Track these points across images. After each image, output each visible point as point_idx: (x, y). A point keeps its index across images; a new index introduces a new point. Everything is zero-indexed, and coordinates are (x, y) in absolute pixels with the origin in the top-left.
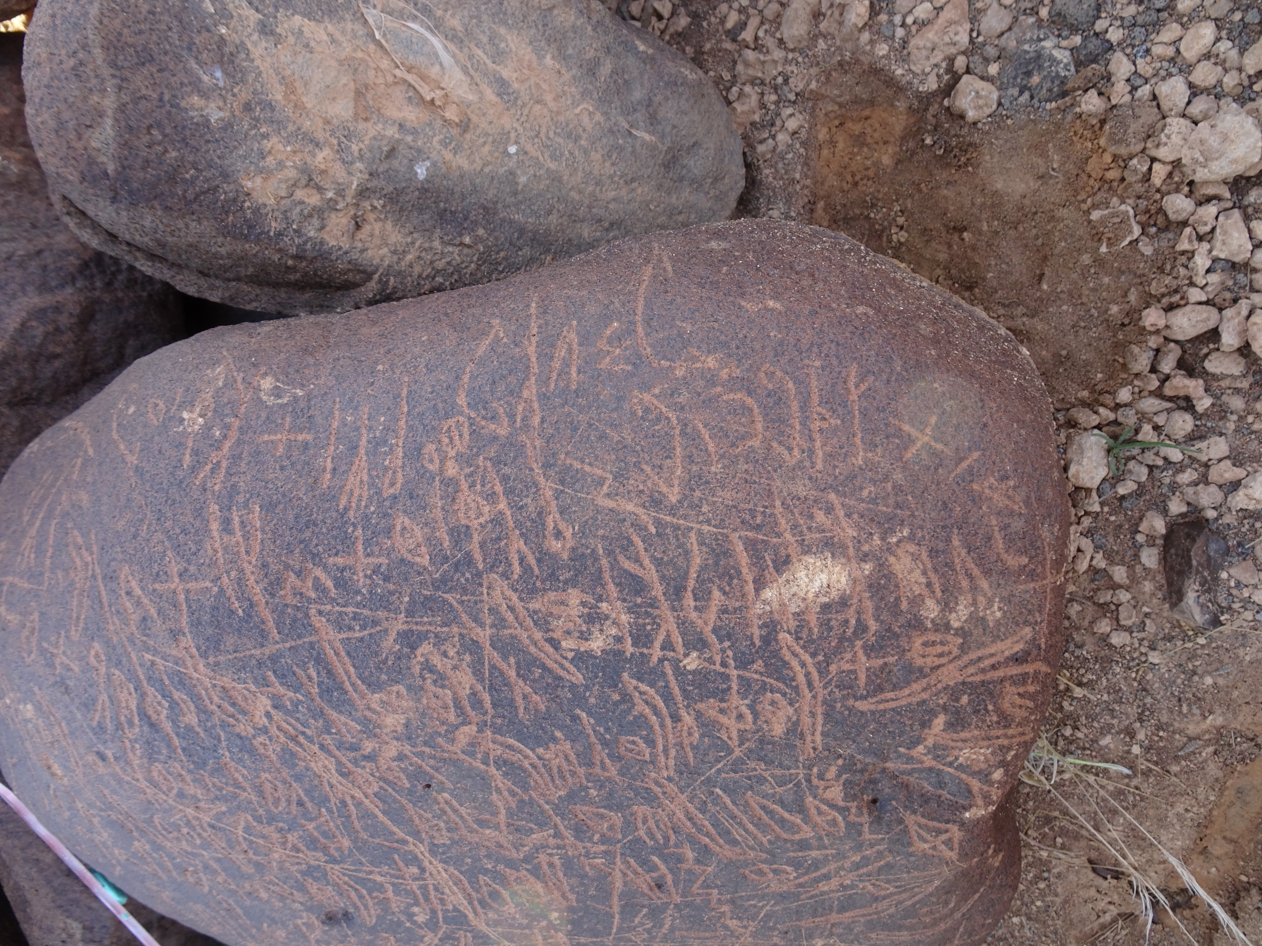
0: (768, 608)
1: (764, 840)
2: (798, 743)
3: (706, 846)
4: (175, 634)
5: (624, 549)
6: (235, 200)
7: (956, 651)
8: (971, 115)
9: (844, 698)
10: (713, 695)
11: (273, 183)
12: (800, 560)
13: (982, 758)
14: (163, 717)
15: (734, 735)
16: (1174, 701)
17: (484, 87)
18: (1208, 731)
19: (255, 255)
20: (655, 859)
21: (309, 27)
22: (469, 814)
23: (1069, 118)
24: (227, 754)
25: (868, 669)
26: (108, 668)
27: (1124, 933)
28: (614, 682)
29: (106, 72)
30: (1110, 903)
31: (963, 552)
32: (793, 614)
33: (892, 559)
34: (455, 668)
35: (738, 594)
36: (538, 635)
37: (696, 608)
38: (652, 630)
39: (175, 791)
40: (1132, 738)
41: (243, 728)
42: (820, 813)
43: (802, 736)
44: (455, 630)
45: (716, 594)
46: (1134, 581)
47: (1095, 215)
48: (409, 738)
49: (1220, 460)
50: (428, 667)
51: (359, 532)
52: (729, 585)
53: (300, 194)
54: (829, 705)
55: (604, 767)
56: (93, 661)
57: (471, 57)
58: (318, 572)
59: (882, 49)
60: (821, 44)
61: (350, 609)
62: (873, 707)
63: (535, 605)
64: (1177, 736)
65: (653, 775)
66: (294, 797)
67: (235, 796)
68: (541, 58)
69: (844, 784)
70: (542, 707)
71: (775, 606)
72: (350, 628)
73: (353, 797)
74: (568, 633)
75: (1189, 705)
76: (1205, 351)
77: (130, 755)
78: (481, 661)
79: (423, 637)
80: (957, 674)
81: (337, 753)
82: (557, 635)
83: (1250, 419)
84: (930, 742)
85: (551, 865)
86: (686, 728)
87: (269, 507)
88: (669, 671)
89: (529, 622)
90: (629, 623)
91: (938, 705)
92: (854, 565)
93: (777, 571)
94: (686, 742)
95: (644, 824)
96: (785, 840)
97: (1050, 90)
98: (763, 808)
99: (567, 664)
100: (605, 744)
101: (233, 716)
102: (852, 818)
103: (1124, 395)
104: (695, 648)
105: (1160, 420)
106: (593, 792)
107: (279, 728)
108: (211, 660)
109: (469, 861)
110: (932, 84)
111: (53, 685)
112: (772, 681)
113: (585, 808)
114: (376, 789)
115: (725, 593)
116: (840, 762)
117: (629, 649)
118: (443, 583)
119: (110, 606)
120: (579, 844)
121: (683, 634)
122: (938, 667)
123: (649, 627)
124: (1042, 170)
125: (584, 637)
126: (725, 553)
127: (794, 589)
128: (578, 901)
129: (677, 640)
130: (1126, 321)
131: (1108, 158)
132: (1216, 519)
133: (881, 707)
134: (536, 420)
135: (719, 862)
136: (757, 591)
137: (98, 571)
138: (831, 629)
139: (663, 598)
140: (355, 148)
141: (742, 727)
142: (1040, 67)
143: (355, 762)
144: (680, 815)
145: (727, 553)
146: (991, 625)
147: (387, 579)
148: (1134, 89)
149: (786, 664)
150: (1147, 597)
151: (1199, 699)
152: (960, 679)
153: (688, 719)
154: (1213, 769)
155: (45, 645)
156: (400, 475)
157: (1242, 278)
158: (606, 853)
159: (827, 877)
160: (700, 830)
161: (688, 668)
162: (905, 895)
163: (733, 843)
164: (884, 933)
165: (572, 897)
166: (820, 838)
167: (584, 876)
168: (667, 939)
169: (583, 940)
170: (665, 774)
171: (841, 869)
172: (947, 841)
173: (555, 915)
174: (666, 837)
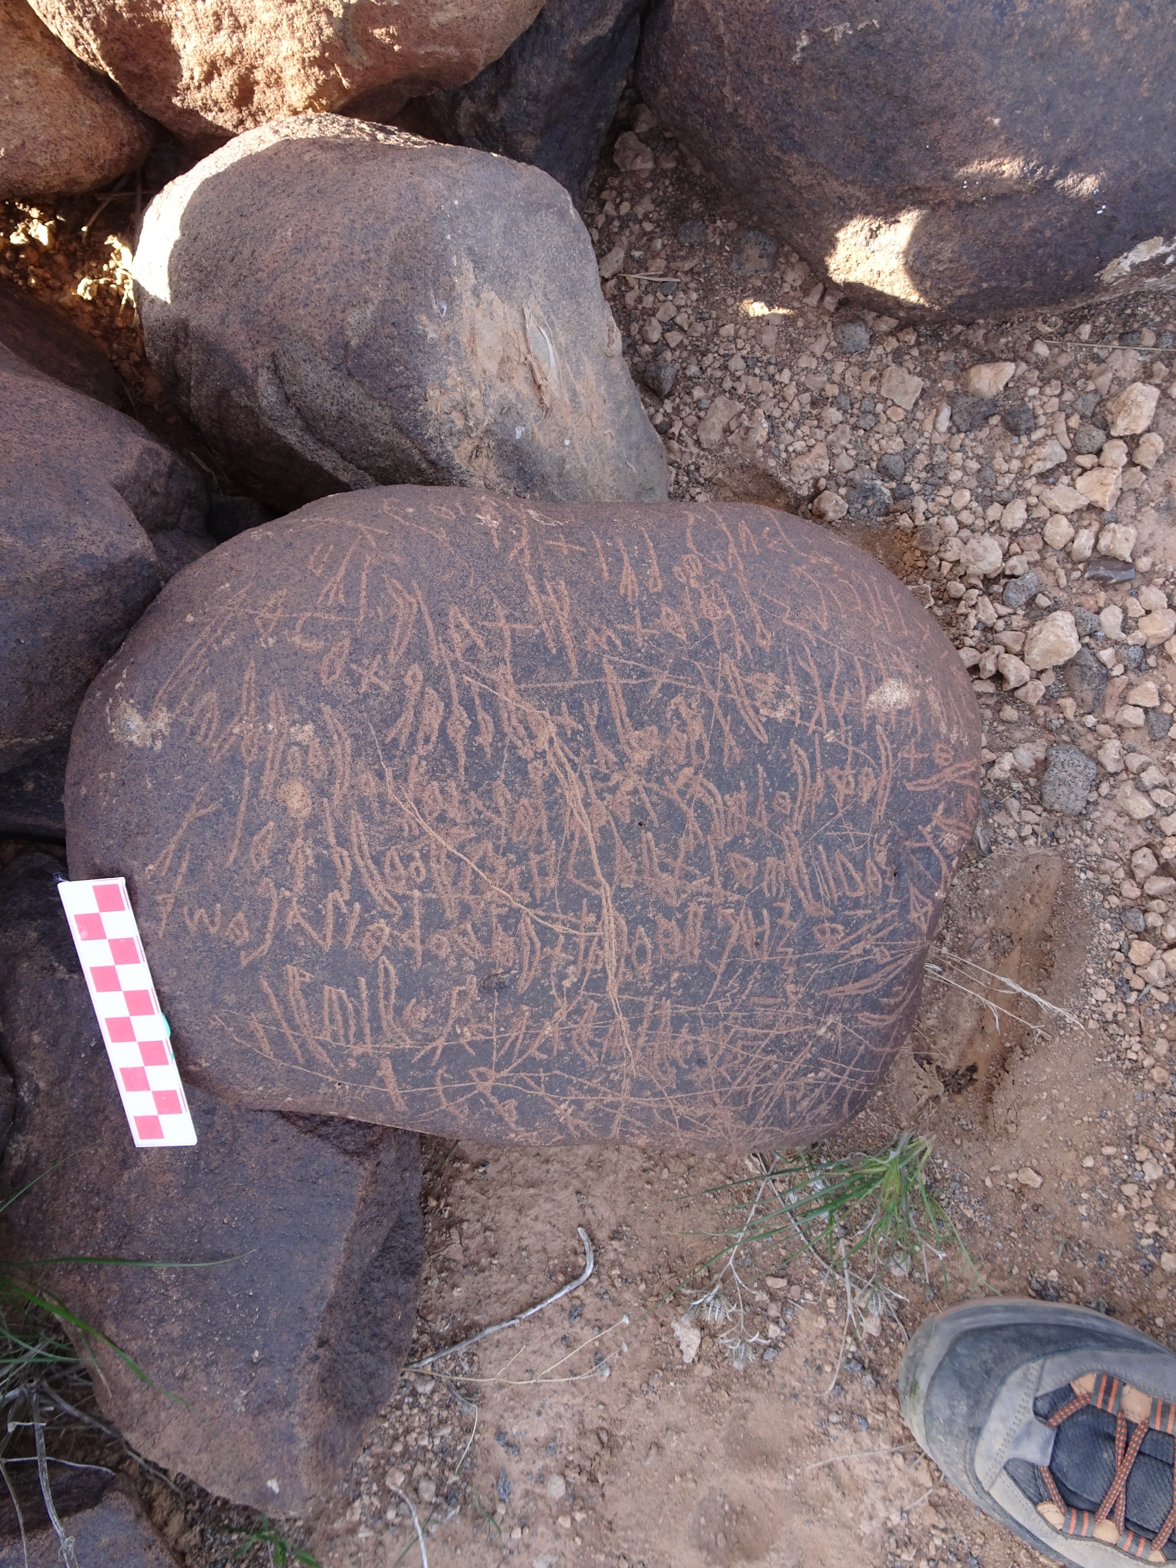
0: (872, 707)
1: (836, 896)
2: (873, 810)
3: (800, 901)
4: (497, 661)
5: (800, 653)
6: (415, 401)
7: (951, 760)
8: (831, 515)
9: (902, 777)
10: (838, 762)
11: (445, 399)
12: (887, 681)
13: (953, 843)
14: (460, 736)
15: (842, 798)
17: (564, 391)
19: (403, 451)
20: (765, 912)
21: (497, 303)
22: (658, 856)
23: (893, 527)
24: (503, 776)
25: (915, 759)
26: (423, 687)
28: (785, 744)
29: (385, 273)
30: (924, 1087)
32: (884, 713)
33: (927, 692)
34: (694, 717)
35: (858, 694)
36: (747, 702)
37: (836, 699)
38: (812, 709)
39: (435, 815)
41: (525, 752)
43: (876, 805)
44: (699, 688)
45: (847, 692)
48: (648, 774)
50: (677, 714)
51: (637, 611)
52: (854, 688)
53: (455, 415)
54: (895, 779)
55: (760, 819)
56: (408, 680)
57: (564, 367)
58: (610, 633)
59: (772, 463)
60: (727, 450)
61: (631, 662)
62: (913, 788)
63: (748, 680)
65: (788, 828)
66: (536, 828)
67: (490, 822)
68: (598, 387)
69: (888, 851)
70: (738, 759)
71: (875, 706)
72: (629, 676)
73: (582, 830)
74: (765, 703)
75: (976, 912)
77: (412, 773)
78: (710, 716)
79: (677, 690)
80: (951, 775)
81: (590, 783)
82: (758, 704)
84: (934, 823)
85: (695, 915)
86: (817, 789)
87: (570, 583)
88: (817, 741)
89: (743, 692)
90: (800, 702)
91: (942, 794)
92: (912, 690)
93: (877, 685)
94: (814, 800)
95: (769, 874)
96: (847, 898)
97: (879, 510)
98: (843, 865)
99: (761, 728)
100: (767, 796)
101: (522, 739)
102: (887, 882)
104: (832, 727)
107: (555, 755)
108: (523, 686)
109: (639, 907)
110: (804, 492)
111: (352, 703)
112: (869, 758)
113: (737, 856)
114: (603, 823)
115: (851, 692)
116: (889, 832)
117: (798, 722)
118: (694, 654)
119: (437, 635)
120: (723, 892)
121: (828, 716)
122: (944, 767)
123: (810, 708)
125: (774, 708)
127: (884, 698)
128: (701, 957)
129: (825, 720)
133: (917, 789)
134: (741, 567)
135: (804, 915)
136: (867, 695)
137: (424, 609)
138: (901, 727)
139: (819, 689)
140: (492, 397)
141: (847, 792)
142: (873, 495)
143: (600, 795)
144: (793, 869)
145: (853, 666)
146: (964, 748)
147: (659, 645)
148: (927, 519)
149: (878, 747)
151: (982, 906)
152: (952, 779)
153: (820, 781)
155: (354, 666)
156: (659, 582)
158: (737, 901)
159: (858, 940)
160: (801, 884)
161: (827, 740)
162: (893, 967)
163: (817, 897)
164: (867, 1014)
165: (697, 952)
166: (867, 898)
167: (713, 928)
168: (743, 1007)
169: (683, 1010)
170: (795, 828)
171: (869, 930)
172: (925, 914)
173: (676, 975)
174: (778, 890)
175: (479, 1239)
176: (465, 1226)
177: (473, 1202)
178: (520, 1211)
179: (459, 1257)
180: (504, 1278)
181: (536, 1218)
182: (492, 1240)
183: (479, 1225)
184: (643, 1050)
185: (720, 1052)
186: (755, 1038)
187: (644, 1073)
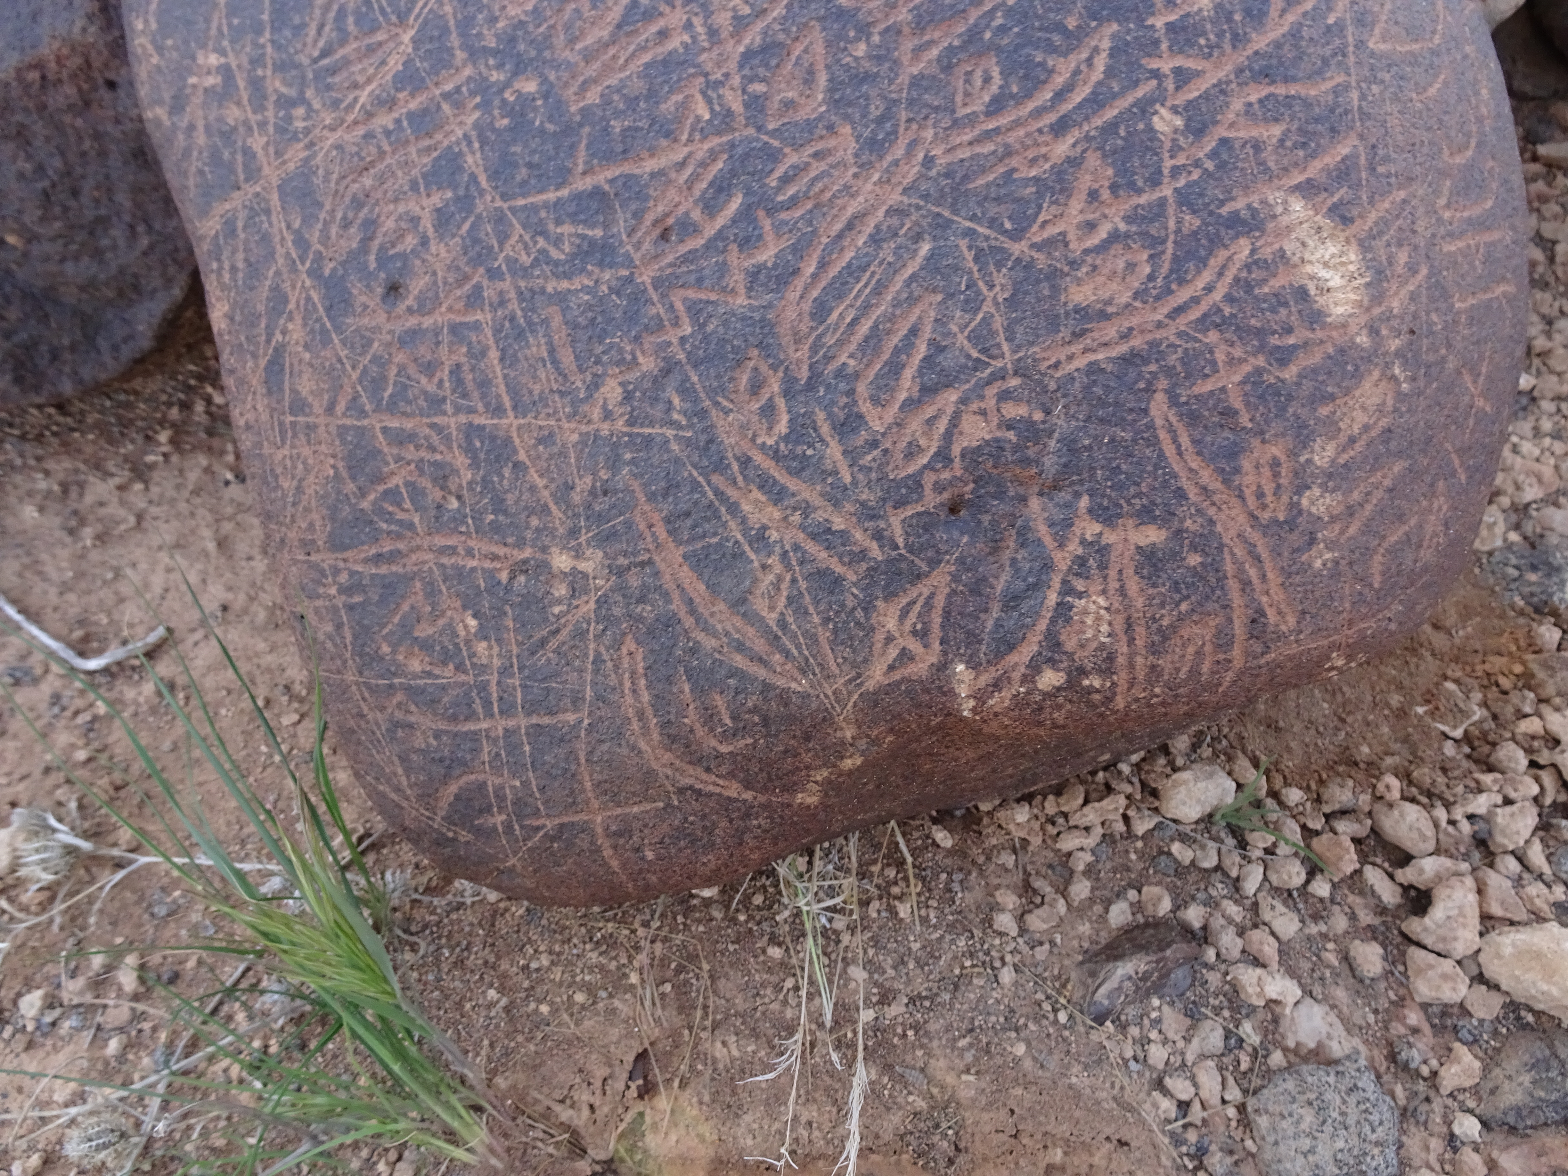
0: (1279, 209)
1: (843, 359)
2: (1065, 333)
3: (796, 272)
7: (1265, 516)
9: (1170, 372)
10: (1123, 171)
12: (1347, 241)
13: (1089, 634)
15: (1052, 231)
16: (965, 1026)
18: (943, 1088)
20: (735, 203)
23: (1522, 621)
25: (1223, 389)
27: (551, 1150)
28: (1097, 13)
30: (591, 1107)
31: (1387, 482)
32: (1281, 249)
33: (1376, 374)
35: (1285, 161)
37: (1250, 104)
38: (1201, 47)
40: (881, 1002)
42: (931, 422)
43: (1077, 335)
46: (1078, 911)
47: (1450, 686)
49: (1273, 934)
52: (1295, 146)
55: (918, 51)
62: (1159, 422)
64: (919, 1053)
65: (929, 134)
69: (996, 440)
71: (1285, 220)
75: (971, 1045)
76: (1379, 861)
80: (1233, 533)
83: (1331, 946)
84: (1110, 537)
86: (1044, 150)
88: (1140, 93)
90: (1200, 10)
91: (1182, 521)
92: (1363, 320)
93: (1330, 210)
94: (1014, 162)
95: (816, 155)
96: (851, 392)
97: (1532, 595)
98: (914, 332)
100: (973, 35)
102: (929, 479)
103: (1294, 795)
104: (1189, 120)
105: (1283, 849)
106: (861, 49)
112: (1170, 251)
113: (819, 48)
115: (1282, 142)
116: (1038, 416)
117: (1159, 22)
120: (732, 65)
121: (1206, 96)
122: (1241, 497)
123: (1202, 41)
124: (1448, 623)
126: (1333, 130)
127: (1310, 243)
128: (585, 112)
129: (1193, 92)
130: (1362, 766)
131: (1518, 669)
132: (1206, 965)
133: (1162, 435)
135: (769, 306)
136: (1297, 188)
138: (1274, 311)
139: (1249, 52)
141: (1071, 236)
142: (1548, 575)
145: (1333, 133)
146: (1304, 558)
149: (1204, 262)
150: (1072, 933)
151: (988, 1052)
152: (1226, 540)
153: (1062, 148)
154: (893, 1122)
157: (1477, 856)
158: (729, 113)
159: (778, 496)
160: (828, 251)
161: (1155, 119)
162: (759, 645)
163: (821, 311)
164: (641, 667)
165: (593, 96)
166: (874, 444)
167: (652, 95)
168: (529, 298)
169: (473, 161)
170: (937, 151)
171: (806, 509)
172: (905, 656)
173: (530, 86)
174: (794, 202)
175: (122, 512)
176: (138, 486)
177: (178, 487)
178: (177, 546)
179: (89, 499)
180: (64, 564)
181: (169, 570)
182: (123, 527)
183: (142, 505)
184: (369, 136)
185: (427, 322)
186: (484, 384)
187: (326, 179)
